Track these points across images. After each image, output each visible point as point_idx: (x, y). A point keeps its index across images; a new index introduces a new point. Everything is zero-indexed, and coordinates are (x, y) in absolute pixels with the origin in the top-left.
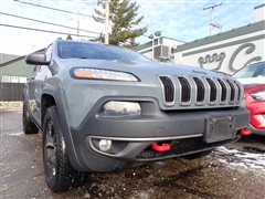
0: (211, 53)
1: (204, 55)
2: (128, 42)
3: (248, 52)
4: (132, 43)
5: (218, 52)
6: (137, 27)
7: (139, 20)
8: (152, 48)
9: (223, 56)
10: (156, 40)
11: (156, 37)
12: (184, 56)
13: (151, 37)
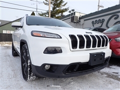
0: (98, 19)
1: (94, 20)
2: (60, 14)
3: (115, 19)
4: (62, 15)
5: (101, 18)
6: (64, 8)
7: (65, 4)
8: (70, 17)
9: (103, 20)
10: (72, 13)
11: (72, 12)
12: (85, 20)
13: (70, 12)
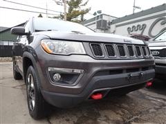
4: (82, 19)
7: (86, 3)
8: (95, 21)
9: (144, 26)
10: (98, 16)
11: (98, 14)
12: (117, 26)
13: (95, 14)
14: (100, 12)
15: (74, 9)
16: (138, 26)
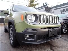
8: (44, 7)
11: (45, 4)
12: (55, 9)
13: (44, 4)
14: (46, 3)
15: (32, 3)
16: (64, 10)
